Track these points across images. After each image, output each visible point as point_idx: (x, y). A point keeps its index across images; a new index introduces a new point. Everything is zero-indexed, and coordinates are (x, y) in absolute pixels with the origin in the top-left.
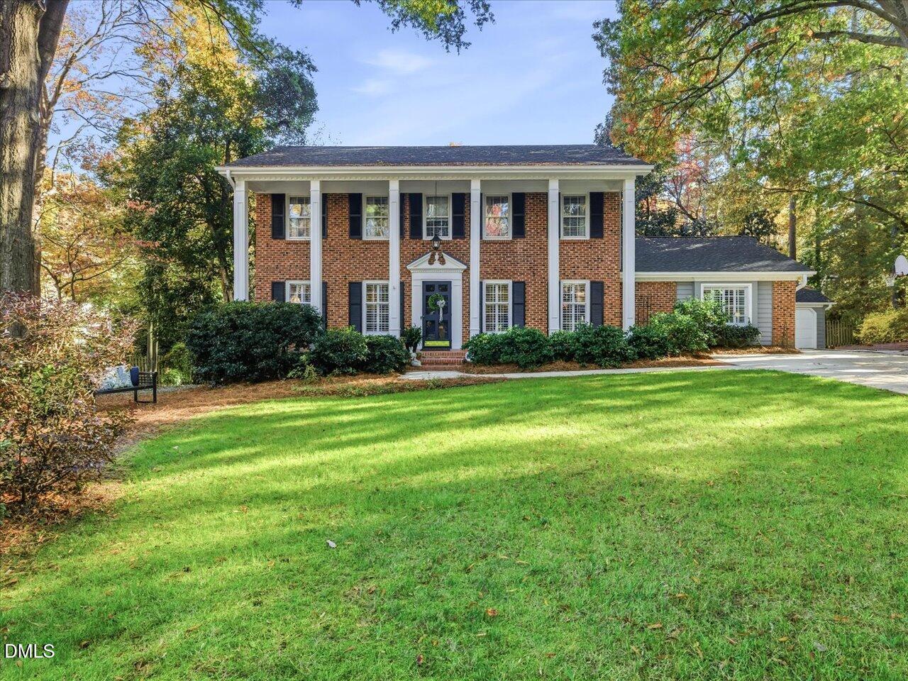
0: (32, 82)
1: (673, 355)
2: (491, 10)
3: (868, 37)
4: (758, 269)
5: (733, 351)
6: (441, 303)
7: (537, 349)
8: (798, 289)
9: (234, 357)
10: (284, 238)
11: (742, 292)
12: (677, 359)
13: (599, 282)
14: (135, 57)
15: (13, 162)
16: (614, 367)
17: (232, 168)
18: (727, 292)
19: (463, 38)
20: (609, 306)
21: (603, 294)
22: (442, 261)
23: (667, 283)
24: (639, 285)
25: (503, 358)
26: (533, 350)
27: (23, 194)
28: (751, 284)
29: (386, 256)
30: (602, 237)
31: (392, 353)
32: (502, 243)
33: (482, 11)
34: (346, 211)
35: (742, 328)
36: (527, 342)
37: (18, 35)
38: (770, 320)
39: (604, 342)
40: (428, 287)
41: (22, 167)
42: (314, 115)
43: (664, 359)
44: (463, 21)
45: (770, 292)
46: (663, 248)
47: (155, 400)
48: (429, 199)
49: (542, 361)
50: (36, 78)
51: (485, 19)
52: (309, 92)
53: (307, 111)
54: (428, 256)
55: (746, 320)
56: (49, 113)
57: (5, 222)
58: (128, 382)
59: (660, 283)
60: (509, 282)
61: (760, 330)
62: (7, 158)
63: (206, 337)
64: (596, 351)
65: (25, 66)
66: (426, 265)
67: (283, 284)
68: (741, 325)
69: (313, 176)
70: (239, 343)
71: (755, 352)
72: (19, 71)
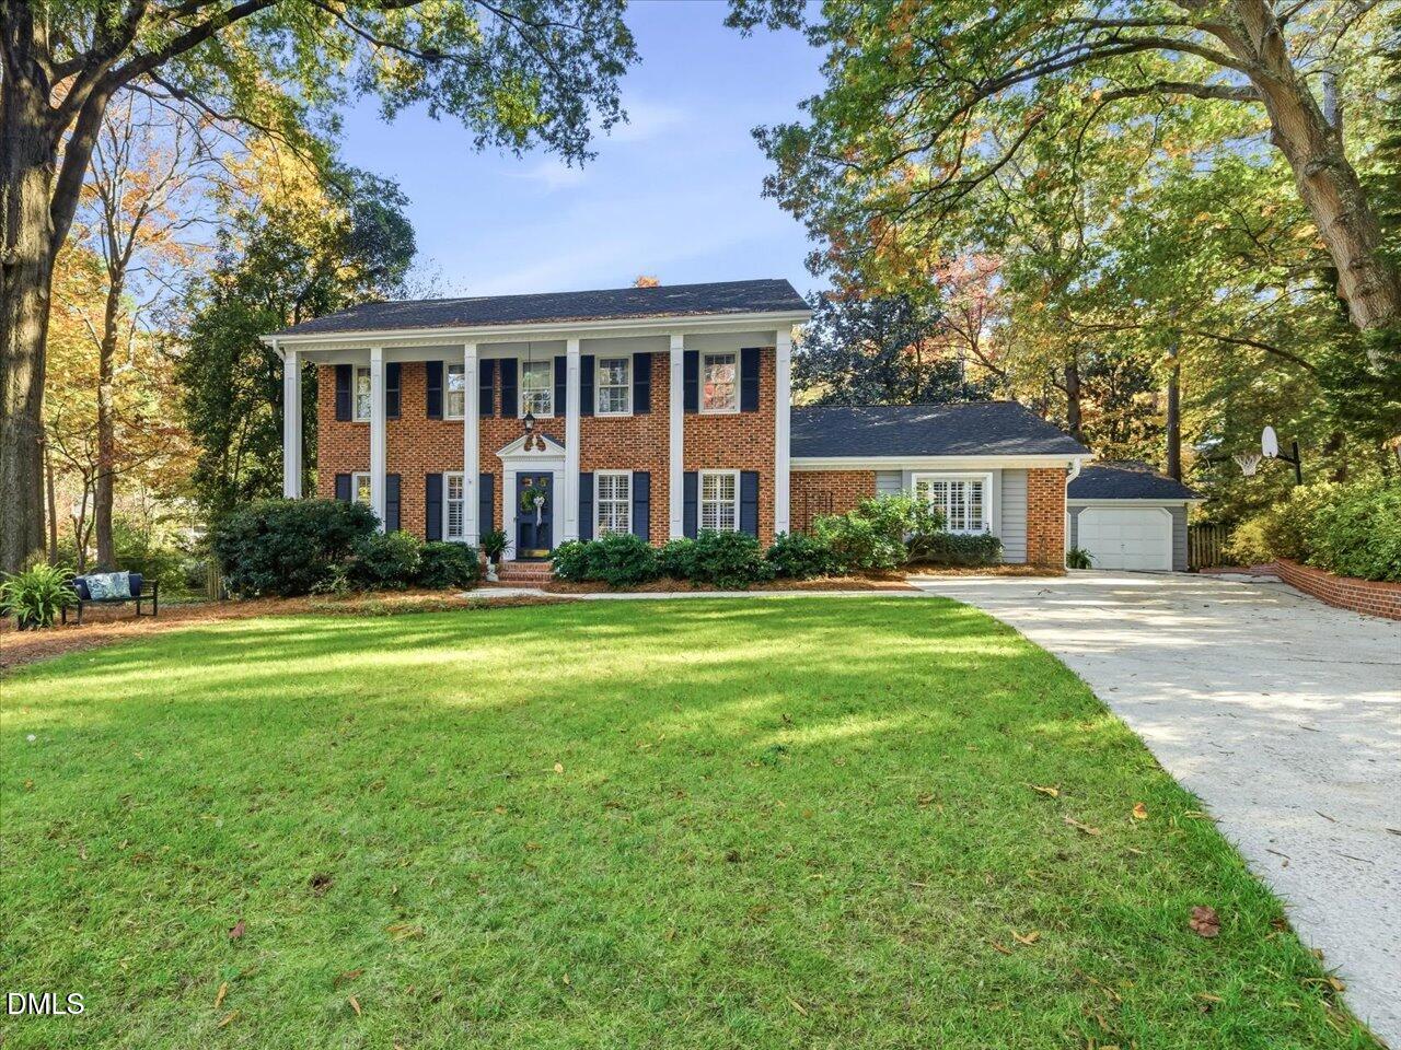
0: (42, 253)
1: (833, 574)
2: (621, 106)
3: (1208, 89)
4: (1002, 451)
5: (953, 571)
6: (539, 501)
7: (633, 562)
8: (1069, 479)
9: (262, 565)
10: (351, 419)
11: (978, 486)
12: (838, 580)
13: (753, 472)
14: (207, 201)
15: (19, 345)
16: (737, 588)
17: (280, 337)
18: (954, 485)
19: (587, 148)
21: (758, 488)
22: (542, 447)
23: (861, 473)
24: (795, 476)
25: (590, 573)
26: (628, 564)
27: (32, 380)
28: (991, 474)
29: (460, 442)
30: (757, 410)
31: (453, 564)
32: (619, 421)
33: (612, 109)
34: (424, 383)
35: (975, 538)
36: (621, 553)
37: (25, 204)
38: (1024, 527)
39: (725, 554)
40: (522, 478)
41: (30, 349)
42: (412, 260)
43: (819, 579)
44: (587, 125)
45: (1024, 485)
46: (873, 422)
47: (155, 614)
48: (527, 366)
49: (642, 579)
50: (46, 249)
51: (615, 120)
52: (403, 231)
53: (405, 254)
54: (523, 440)
55: (984, 526)
56: (121, 274)
57: (10, 410)
58: (126, 591)
59: (850, 473)
60: (629, 473)
61: (1002, 541)
62: (13, 341)
63: (232, 541)
64: (712, 566)
65: (35, 237)
66: (521, 452)
67: (350, 476)
68: (978, 533)
69: (374, 343)
70: (267, 548)
71: (989, 573)
72: (26, 244)
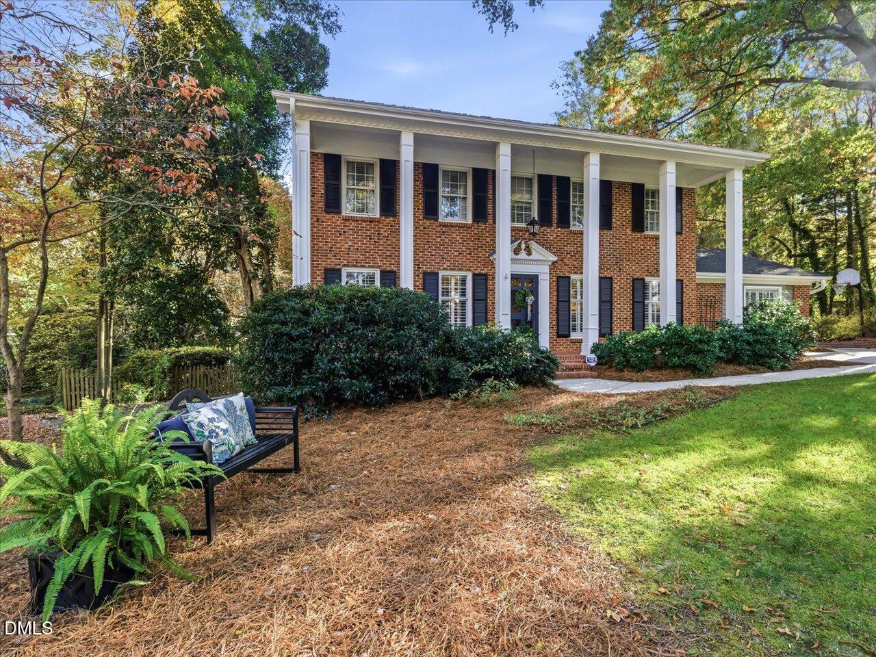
20: (687, 305)
